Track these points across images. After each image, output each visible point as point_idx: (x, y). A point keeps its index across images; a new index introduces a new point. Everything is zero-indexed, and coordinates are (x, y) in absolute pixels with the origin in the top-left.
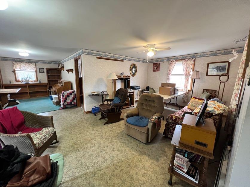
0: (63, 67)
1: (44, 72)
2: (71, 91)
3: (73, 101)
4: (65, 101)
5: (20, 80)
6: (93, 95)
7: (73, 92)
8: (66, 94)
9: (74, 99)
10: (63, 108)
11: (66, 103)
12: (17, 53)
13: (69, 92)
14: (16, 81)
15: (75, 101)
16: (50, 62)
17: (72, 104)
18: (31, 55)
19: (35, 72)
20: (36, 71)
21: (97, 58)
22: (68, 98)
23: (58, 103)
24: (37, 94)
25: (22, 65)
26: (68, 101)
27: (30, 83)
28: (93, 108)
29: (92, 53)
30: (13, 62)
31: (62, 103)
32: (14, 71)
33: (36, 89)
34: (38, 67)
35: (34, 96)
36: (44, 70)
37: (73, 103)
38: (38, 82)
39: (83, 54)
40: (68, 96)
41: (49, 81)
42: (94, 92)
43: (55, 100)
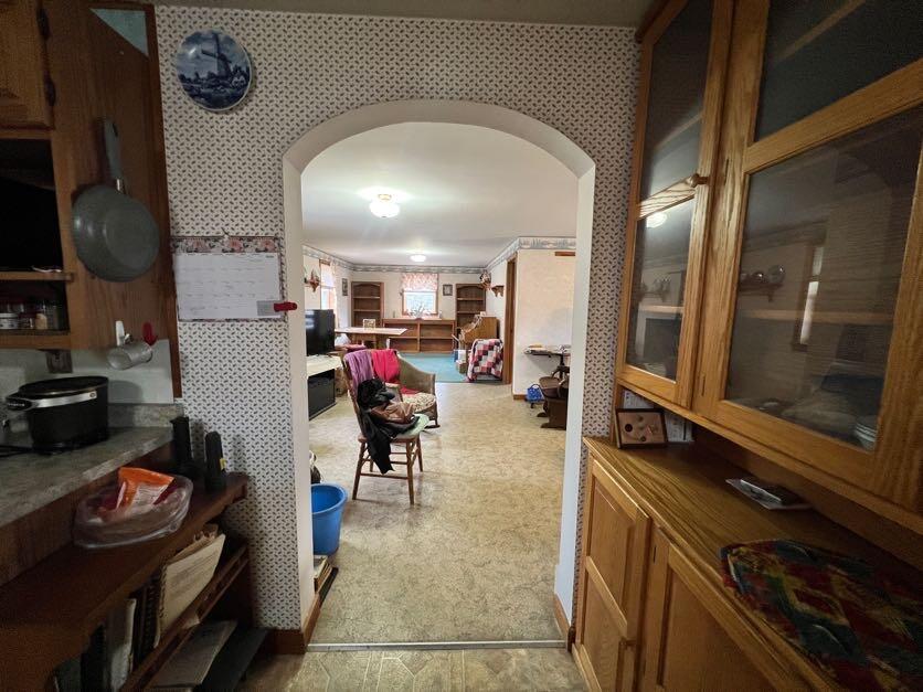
0: (489, 281)
1: (450, 295)
2: (493, 341)
3: (494, 365)
4: (476, 364)
5: (409, 311)
6: (534, 353)
7: (498, 344)
8: (481, 348)
9: (497, 361)
10: (471, 381)
11: (478, 370)
12: (408, 257)
13: (487, 342)
14: (404, 313)
15: (500, 368)
16: (465, 270)
17: (490, 374)
18: (429, 258)
19: (435, 295)
20: (437, 293)
21: (557, 254)
22: (483, 357)
23: (464, 368)
24: (434, 346)
25: (417, 278)
26: (484, 364)
27: (424, 318)
28: (531, 388)
29: (543, 244)
30: (404, 274)
31: (471, 366)
32: (401, 294)
33: (434, 334)
34: (442, 282)
35: (428, 350)
36: (451, 290)
37: (493, 372)
38: (437, 318)
39: (521, 248)
40: (485, 353)
41: (458, 315)
42: (538, 344)
43: (460, 361)
